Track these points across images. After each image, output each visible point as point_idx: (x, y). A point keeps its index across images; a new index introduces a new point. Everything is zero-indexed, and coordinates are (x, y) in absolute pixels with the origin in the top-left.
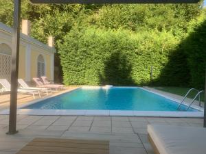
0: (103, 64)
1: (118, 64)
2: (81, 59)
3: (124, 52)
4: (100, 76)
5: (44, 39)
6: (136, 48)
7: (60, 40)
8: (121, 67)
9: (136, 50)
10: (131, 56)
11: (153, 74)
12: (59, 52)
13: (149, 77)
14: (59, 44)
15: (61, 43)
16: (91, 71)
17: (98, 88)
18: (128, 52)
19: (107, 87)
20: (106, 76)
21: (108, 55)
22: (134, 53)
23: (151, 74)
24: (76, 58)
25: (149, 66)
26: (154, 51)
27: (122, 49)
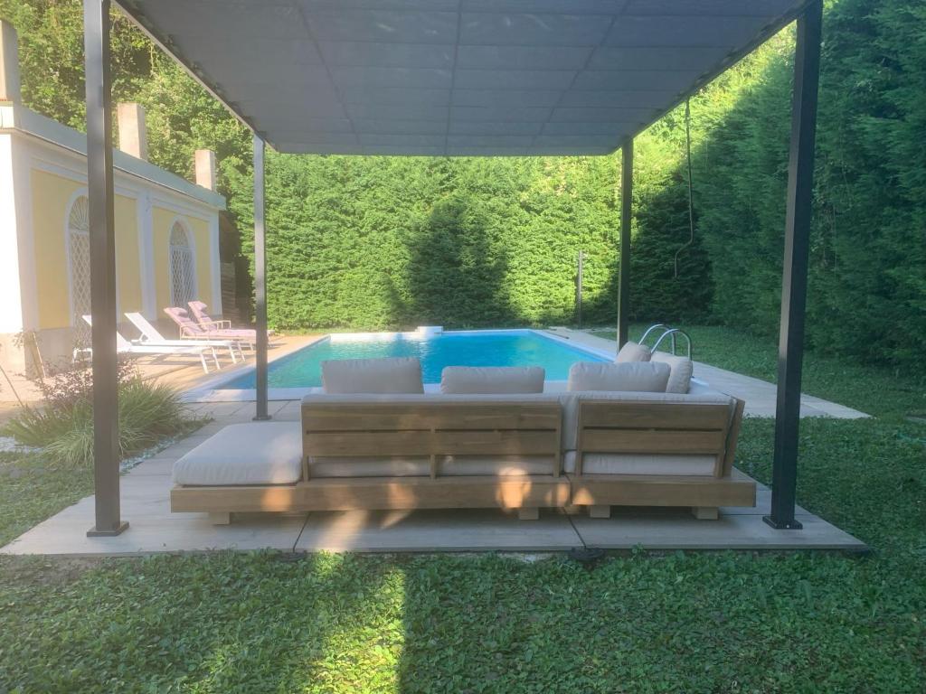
0: (404, 249)
1: (458, 247)
2: (322, 231)
3: (478, 201)
4: (393, 294)
5: (176, 157)
6: (522, 189)
7: (235, 160)
8: (468, 259)
9: (525, 196)
10: (504, 215)
11: (584, 282)
12: (236, 206)
13: (569, 290)
14: (231, 172)
15: (242, 169)
16: (358, 275)
17: (387, 337)
18: (494, 201)
19: (421, 335)
20: (415, 293)
21: (419, 214)
22: (516, 207)
23: (576, 279)
24: (302, 230)
25: (572, 252)
26: (588, 198)
27: (473, 189)
